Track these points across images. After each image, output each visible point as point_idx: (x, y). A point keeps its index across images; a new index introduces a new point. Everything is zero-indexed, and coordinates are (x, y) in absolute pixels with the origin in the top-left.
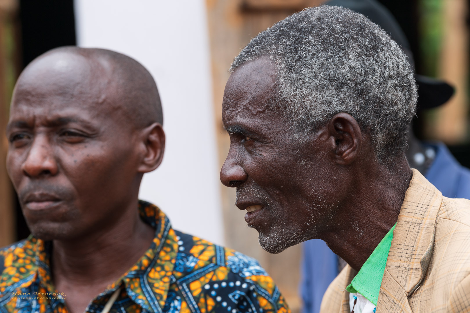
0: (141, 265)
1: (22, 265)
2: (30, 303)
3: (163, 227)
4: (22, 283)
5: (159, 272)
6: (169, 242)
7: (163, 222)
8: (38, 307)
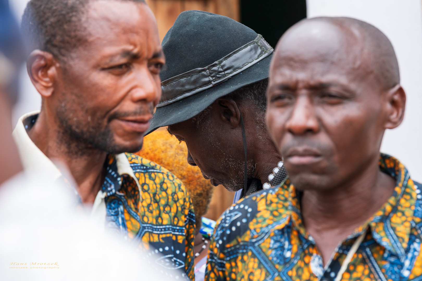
0: (384, 211)
1: (275, 209)
2: (283, 243)
3: (403, 177)
4: (276, 225)
5: (400, 217)
6: (408, 190)
7: (403, 173)
8: (290, 247)
